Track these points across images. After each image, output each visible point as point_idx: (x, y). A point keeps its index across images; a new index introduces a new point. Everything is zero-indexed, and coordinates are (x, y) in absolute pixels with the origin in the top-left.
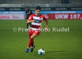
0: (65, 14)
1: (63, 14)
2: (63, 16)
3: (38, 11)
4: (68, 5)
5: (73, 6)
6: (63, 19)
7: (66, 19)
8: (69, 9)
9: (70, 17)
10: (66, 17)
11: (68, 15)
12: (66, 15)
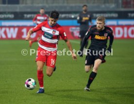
0: (10, 27)
1: (5, 27)
2: (5, 33)
3: (52, 21)
4: (18, 8)
5: (29, 10)
6: (7, 38)
7: (12, 39)
8: (19, 16)
9: (22, 34)
10: (12, 33)
11: (16, 29)
12: (12, 29)
